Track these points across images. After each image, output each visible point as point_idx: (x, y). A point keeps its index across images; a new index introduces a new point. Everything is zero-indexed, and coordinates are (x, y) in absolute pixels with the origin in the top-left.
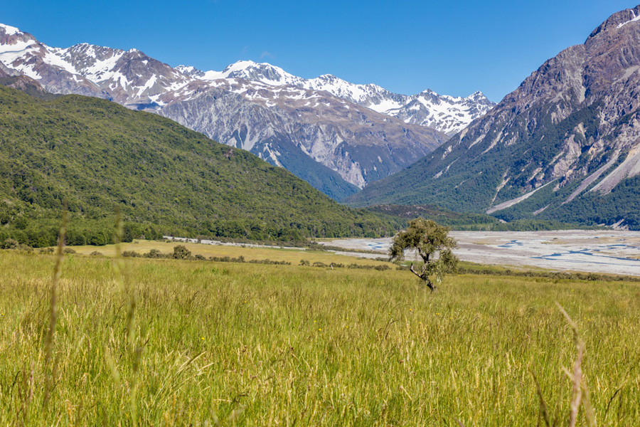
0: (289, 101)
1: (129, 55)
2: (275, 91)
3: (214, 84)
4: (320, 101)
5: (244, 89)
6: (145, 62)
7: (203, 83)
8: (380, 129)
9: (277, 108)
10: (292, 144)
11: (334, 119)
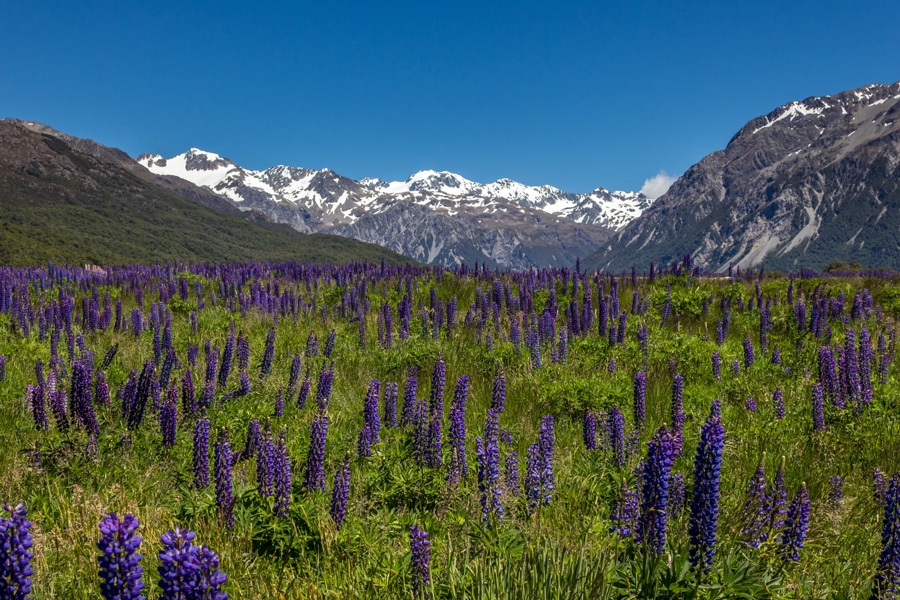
0: (470, 209)
1: (322, 175)
2: (456, 200)
3: (400, 197)
4: (497, 207)
5: (427, 200)
6: (337, 180)
7: (389, 196)
8: (554, 230)
9: (459, 216)
10: (474, 249)
11: (511, 224)
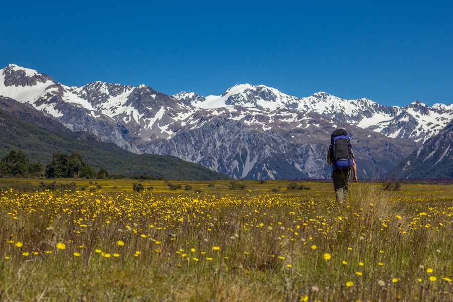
0: (284, 124)
1: (139, 91)
2: (270, 116)
3: (216, 113)
4: (310, 122)
5: (242, 116)
6: (154, 96)
7: (204, 111)
8: (365, 145)
9: (272, 132)
10: (287, 163)
11: (323, 139)
